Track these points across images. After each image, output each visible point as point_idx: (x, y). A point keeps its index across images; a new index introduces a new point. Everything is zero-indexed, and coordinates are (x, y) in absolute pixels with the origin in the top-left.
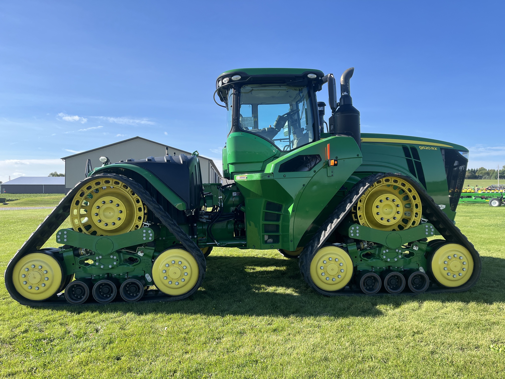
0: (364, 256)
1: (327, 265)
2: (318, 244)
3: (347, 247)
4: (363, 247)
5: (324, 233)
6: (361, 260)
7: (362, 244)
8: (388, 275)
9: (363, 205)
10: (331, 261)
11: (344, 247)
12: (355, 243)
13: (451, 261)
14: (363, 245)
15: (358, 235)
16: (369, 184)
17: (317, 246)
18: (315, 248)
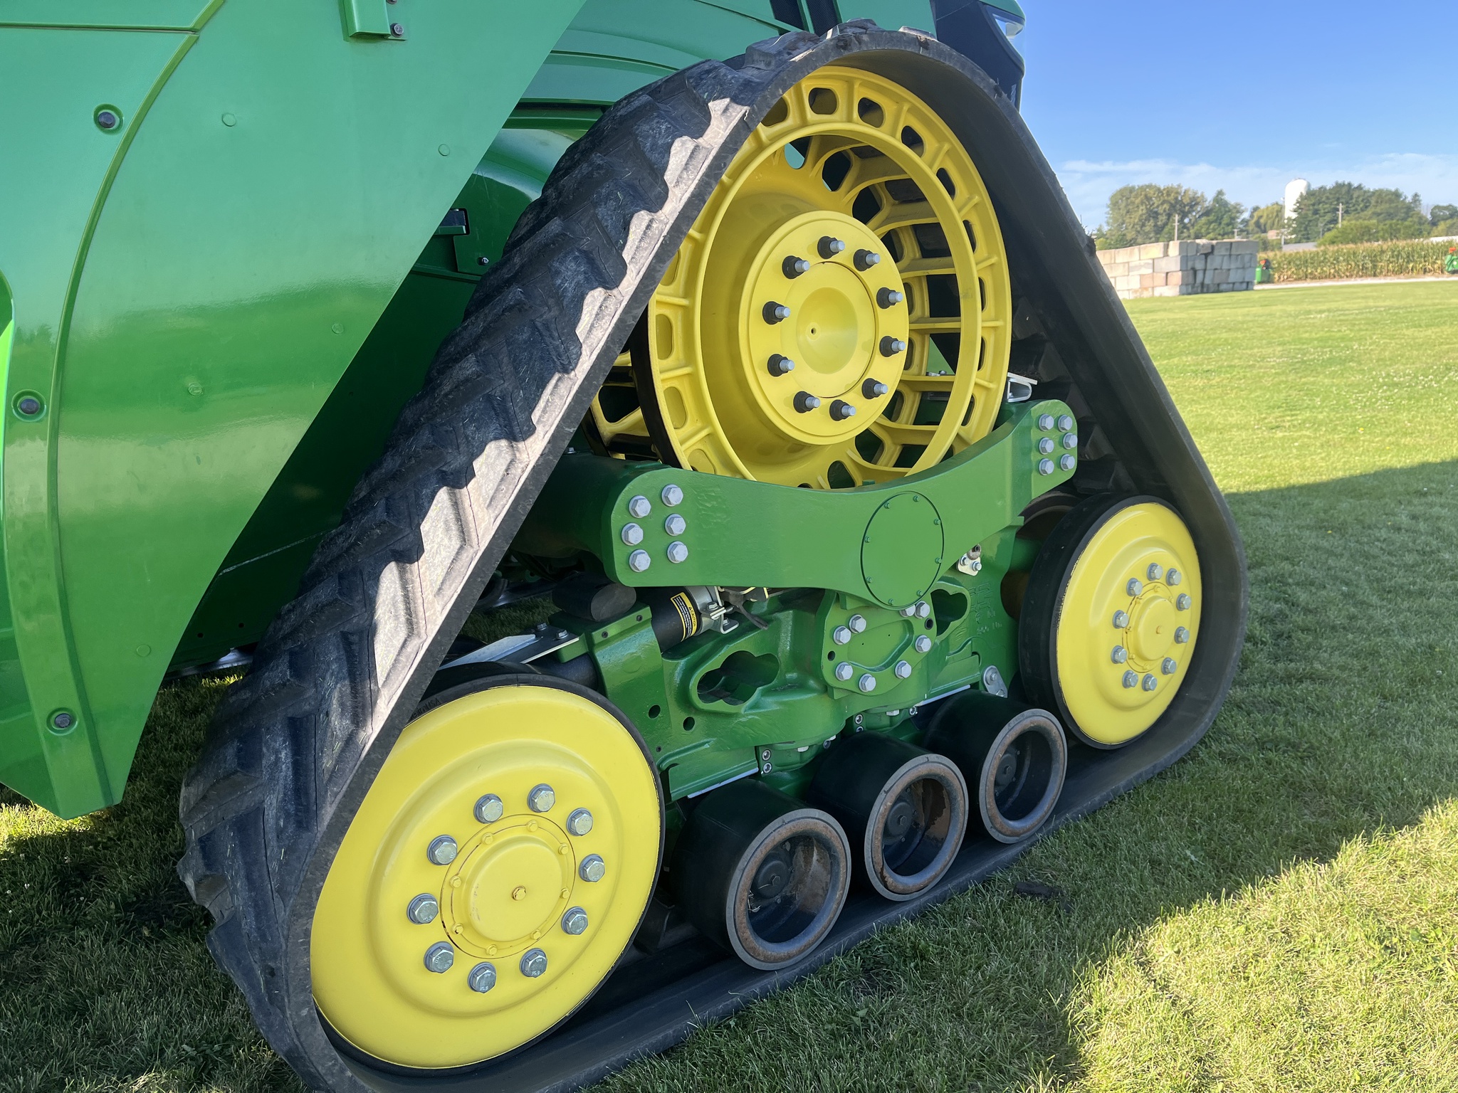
0: (710, 685)
1: (468, 870)
2: (360, 710)
3: (589, 657)
4: (695, 628)
5: (404, 588)
6: (688, 724)
7: (689, 605)
8: (882, 795)
9: (684, 302)
10: (493, 828)
11: (566, 657)
12: (646, 613)
13: (1138, 607)
14: (692, 612)
15: (680, 553)
16: (739, 112)
17: (350, 740)
18: (340, 759)
